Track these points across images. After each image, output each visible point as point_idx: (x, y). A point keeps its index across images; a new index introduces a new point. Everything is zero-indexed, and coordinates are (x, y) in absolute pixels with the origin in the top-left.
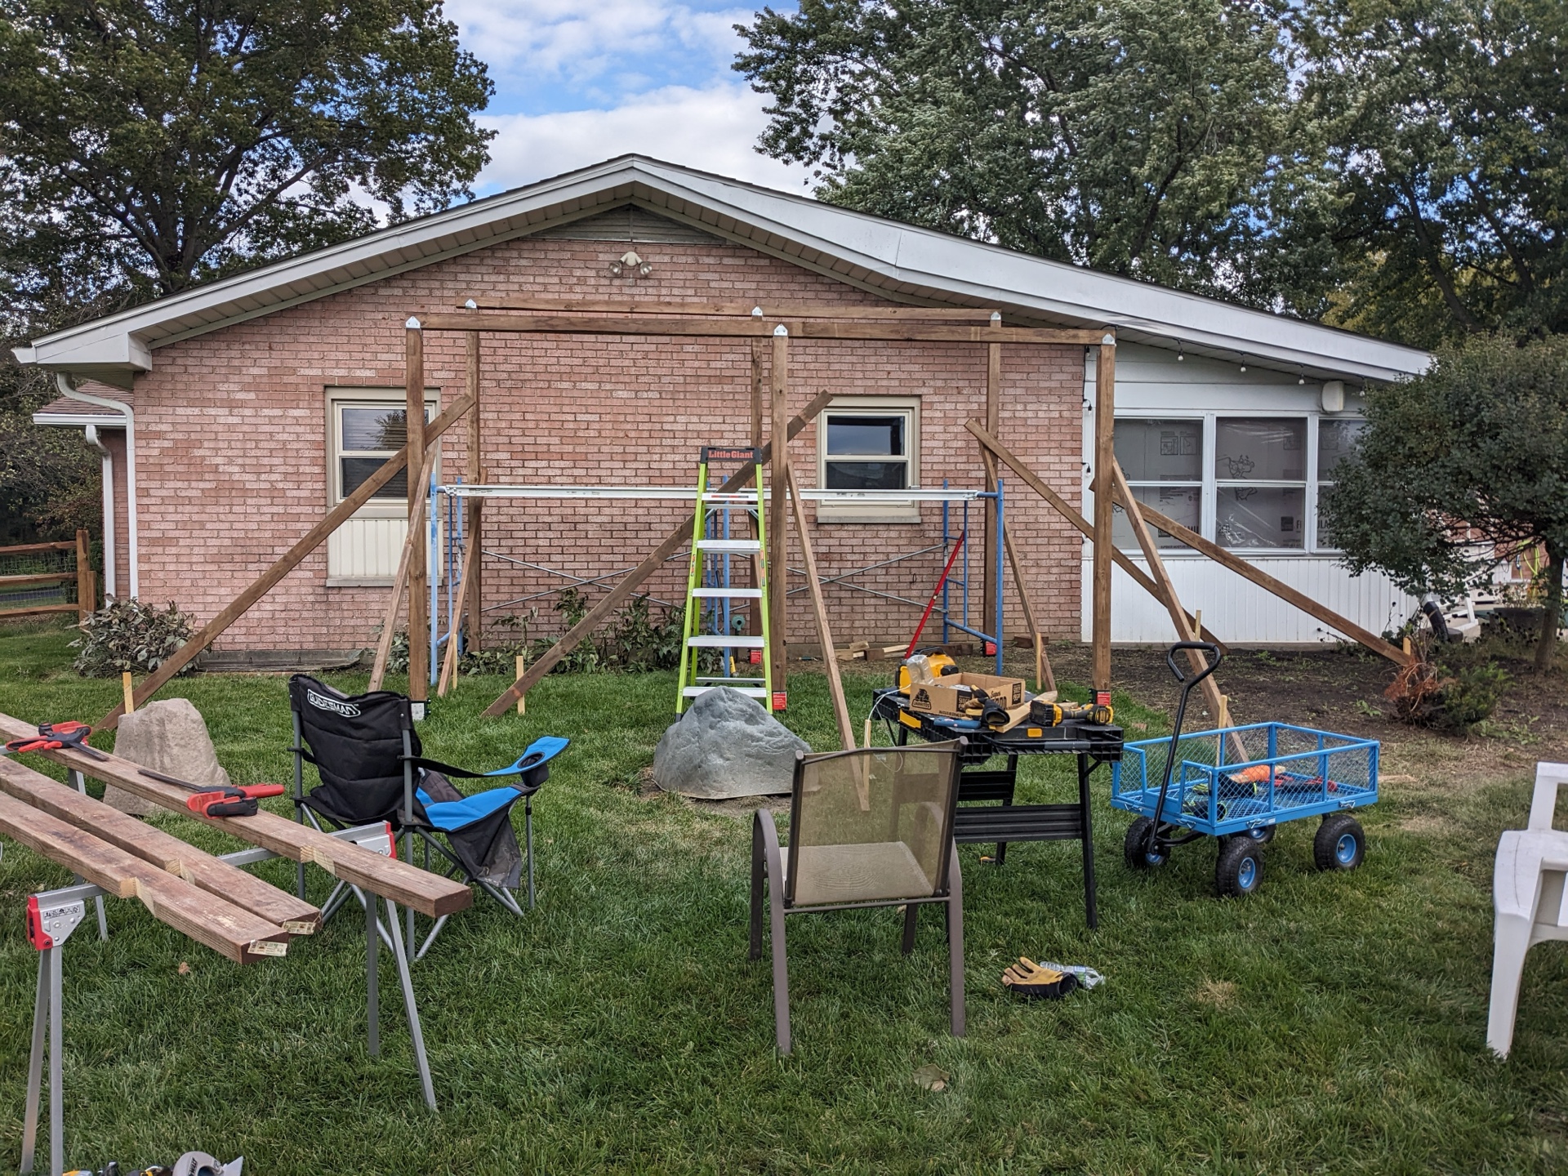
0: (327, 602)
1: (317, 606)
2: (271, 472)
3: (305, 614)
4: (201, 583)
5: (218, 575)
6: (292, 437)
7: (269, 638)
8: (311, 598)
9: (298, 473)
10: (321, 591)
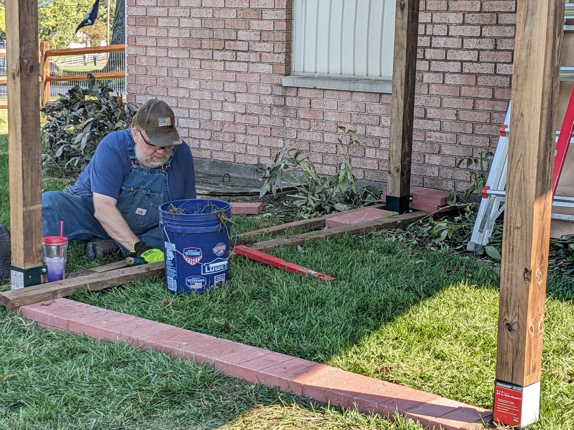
0: (284, 106)
1: (275, 111)
3: (264, 121)
4: (176, 73)
5: (188, 64)
7: (229, 147)
8: (269, 100)
10: (279, 91)
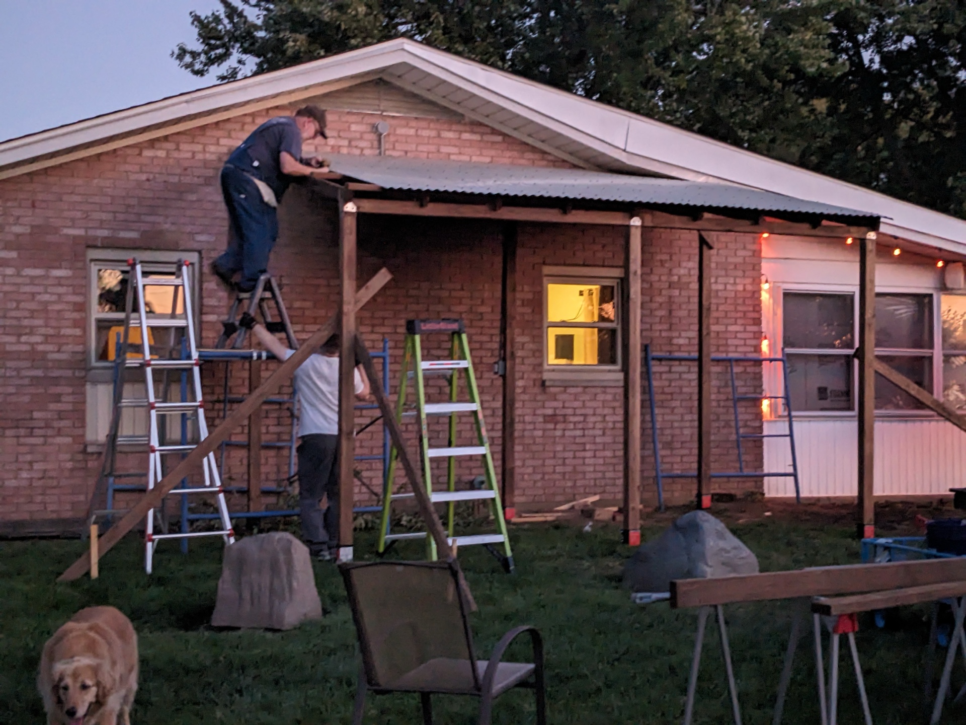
2: (31, 333)
6: (54, 298)
9: (58, 336)
